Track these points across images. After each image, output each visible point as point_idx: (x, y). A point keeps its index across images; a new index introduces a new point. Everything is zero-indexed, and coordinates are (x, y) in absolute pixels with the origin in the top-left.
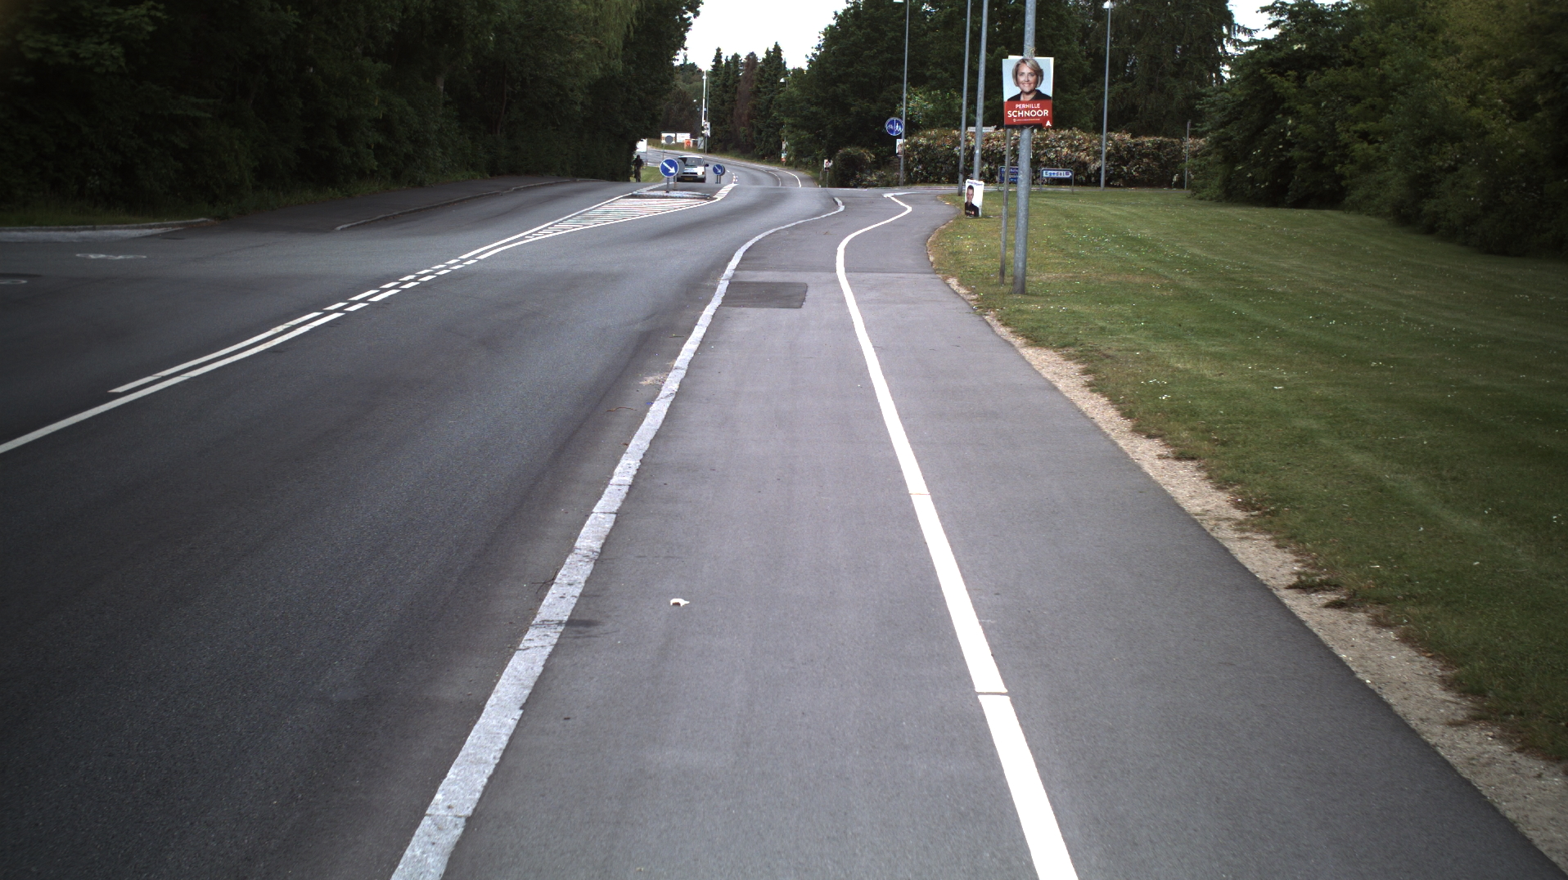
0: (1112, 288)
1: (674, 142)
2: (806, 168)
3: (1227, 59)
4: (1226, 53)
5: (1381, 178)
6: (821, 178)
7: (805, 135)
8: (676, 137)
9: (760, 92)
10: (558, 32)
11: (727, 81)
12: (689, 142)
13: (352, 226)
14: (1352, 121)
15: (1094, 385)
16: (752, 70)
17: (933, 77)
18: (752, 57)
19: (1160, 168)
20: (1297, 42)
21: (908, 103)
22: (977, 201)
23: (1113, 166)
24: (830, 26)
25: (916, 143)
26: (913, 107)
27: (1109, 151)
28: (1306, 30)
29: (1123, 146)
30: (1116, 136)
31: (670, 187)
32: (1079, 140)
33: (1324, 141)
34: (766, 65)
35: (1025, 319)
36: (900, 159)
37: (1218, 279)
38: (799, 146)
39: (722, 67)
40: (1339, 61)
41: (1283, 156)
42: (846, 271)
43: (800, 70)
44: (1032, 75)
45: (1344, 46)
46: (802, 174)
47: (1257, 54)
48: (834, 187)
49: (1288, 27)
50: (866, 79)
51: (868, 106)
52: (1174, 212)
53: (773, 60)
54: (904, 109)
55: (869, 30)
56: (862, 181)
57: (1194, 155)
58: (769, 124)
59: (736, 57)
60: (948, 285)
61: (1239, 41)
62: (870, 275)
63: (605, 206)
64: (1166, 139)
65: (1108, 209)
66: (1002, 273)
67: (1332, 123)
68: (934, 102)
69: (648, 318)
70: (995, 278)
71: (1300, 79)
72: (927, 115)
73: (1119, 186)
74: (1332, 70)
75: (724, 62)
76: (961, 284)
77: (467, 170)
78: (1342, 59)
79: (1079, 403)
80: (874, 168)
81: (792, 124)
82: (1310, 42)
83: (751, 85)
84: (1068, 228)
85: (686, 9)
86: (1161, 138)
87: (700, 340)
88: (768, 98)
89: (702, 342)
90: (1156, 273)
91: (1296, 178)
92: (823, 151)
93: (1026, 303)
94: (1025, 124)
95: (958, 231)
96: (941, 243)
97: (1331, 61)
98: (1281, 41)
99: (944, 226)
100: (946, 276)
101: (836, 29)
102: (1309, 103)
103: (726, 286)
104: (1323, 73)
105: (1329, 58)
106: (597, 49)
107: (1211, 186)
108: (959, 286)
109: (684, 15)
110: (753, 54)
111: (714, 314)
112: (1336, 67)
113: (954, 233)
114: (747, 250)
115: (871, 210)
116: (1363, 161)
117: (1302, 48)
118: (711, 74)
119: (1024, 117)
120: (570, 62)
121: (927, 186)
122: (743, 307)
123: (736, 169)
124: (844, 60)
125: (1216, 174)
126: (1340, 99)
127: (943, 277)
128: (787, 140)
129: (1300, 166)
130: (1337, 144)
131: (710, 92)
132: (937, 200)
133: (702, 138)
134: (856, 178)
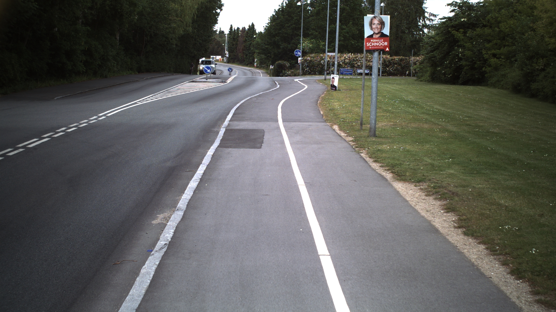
0: (416, 131)
2: (263, 69)
3: (426, 26)
4: (426, 24)
5: (503, 73)
6: (269, 72)
7: (263, 56)
8: (216, 58)
9: (247, 41)
10: (164, 15)
11: (235, 37)
12: (221, 59)
14: (488, 50)
16: (243, 32)
17: (312, 34)
19: (401, 68)
20: (463, 18)
21: (302, 44)
22: (336, 84)
23: (383, 67)
24: (272, 15)
25: (306, 59)
26: (304, 46)
28: (466, 13)
30: (384, 56)
31: (208, 77)
33: (475, 58)
34: (249, 31)
35: (385, 157)
36: (300, 65)
37: (463, 125)
38: (261, 60)
39: (233, 32)
40: (481, 25)
41: (458, 64)
42: (283, 122)
43: (261, 32)
44: (379, 25)
45: (483, 19)
46: (262, 71)
47: (447, 23)
48: (274, 76)
49: (458, 12)
50: (286, 35)
51: (287, 46)
53: (251, 29)
54: (301, 46)
55: (287, 16)
56: (285, 74)
57: (415, 64)
58: (250, 52)
59: (238, 28)
61: (431, 19)
62: (295, 123)
63: (180, 86)
64: (404, 57)
65: (389, 86)
66: (361, 124)
67: (479, 50)
68: (312, 44)
69: (177, 156)
70: (356, 125)
71: (465, 33)
72: (310, 48)
73: (386, 76)
74: (478, 29)
75: (233, 30)
78: (482, 25)
80: (289, 69)
81: (258, 52)
82: (468, 18)
83: (243, 39)
85: (217, 8)
86: (401, 57)
87: (200, 177)
88: (249, 43)
89: (201, 179)
90: (432, 121)
91: (463, 73)
92: (270, 62)
93: (380, 144)
94: (375, 50)
95: (330, 97)
96: (324, 104)
97: (478, 25)
98: (456, 17)
99: (323, 95)
100: (331, 124)
101: (275, 16)
102: (469, 43)
103: (224, 132)
104: (475, 30)
105: (476, 24)
106: (181, 23)
107: (425, 76)
108: (340, 130)
109: (217, 11)
110: (244, 28)
111: (214, 154)
112: (480, 28)
113: (328, 99)
114: (237, 109)
115: (291, 87)
116: (494, 66)
117: (465, 20)
118: (229, 34)
119: (375, 46)
120: (170, 28)
121: (311, 76)
122: (230, 148)
123: (238, 69)
124: (278, 28)
125: (427, 71)
126: (482, 41)
127: (330, 125)
128: (257, 58)
129: (465, 68)
130: (481, 59)
131: (228, 41)
132: (317, 82)
133: (225, 58)
134: (282, 72)
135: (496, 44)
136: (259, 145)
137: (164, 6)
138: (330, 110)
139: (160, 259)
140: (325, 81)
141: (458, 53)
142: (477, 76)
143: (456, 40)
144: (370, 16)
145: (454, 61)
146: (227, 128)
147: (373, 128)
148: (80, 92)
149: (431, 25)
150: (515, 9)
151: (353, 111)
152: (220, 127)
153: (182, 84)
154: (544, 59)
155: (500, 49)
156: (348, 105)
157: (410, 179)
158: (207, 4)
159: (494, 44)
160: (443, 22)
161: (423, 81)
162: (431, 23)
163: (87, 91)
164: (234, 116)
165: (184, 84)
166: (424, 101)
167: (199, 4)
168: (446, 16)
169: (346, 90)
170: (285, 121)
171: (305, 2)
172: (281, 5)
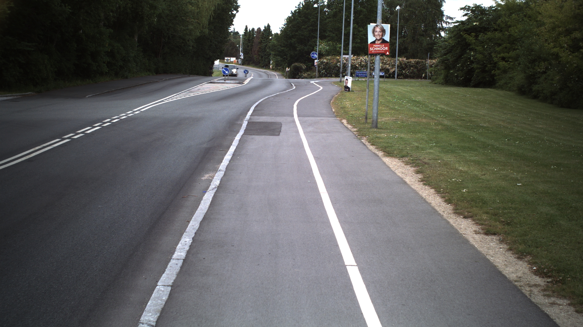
0: (414, 125)
1: (229, 61)
2: (279, 71)
3: (443, 29)
4: (443, 27)
5: (511, 76)
6: (285, 75)
7: (279, 58)
8: (230, 59)
9: (262, 42)
10: (182, 17)
11: (250, 38)
12: (235, 61)
13: (93, 96)
14: (497, 53)
15: (424, 181)
16: (259, 34)
17: (329, 36)
18: (259, 29)
19: (417, 71)
20: (475, 22)
21: (319, 46)
22: (349, 85)
23: (399, 70)
24: (289, 17)
25: (322, 61)
26: (321, 48)
27: (398, 64)
28: (478, 17)
29: (403, 63)
30: (400, 59)
31: (226, 79)
32: (386, 60)
33: (486, 61)
34: (265, 32)
35: (381, 142)
36: (316, 68)
37: (458, 120)
38: (277, 62)
39: (248, 33)
40: (492, 29)
41: (470, 67)
42: (298, 117)
43: (277, 34)
44: (381, 32)
45: (494, 23)
46: (278, 73)
47: (459, 27)
48: (290, 78)
49: (471, 16)
50: (303, 37)
51: (303, 48)
52: (428, 89)
53: (267, 30)
54: (318, 49)
55: (304, 18)
56: (301, 76)
57: (431, 66)
58: (266, 54)
59: (253, 29)
60: (342, 123)
61: (448, 22)
62: (309, 118)
63: (199, 87)
64: (420, 60)
65: (401, 88)
66: (366, 118)
67: (490, 54)
68: (329, 46)
69: (210, 140)
70: (362, 120)
71: (477, 36)
72: (326, 51)
73: (402, 78)
74: (489, 33)
75: (248, 31)
76: (348, 123)
77: (147, 72)
78: (493, 29)
79: (420, 193)
80: (306, 71)
81: (274, 54)
82: (480, 22)
83: (259, 40)
84: (387, 96)
85: (233, 10)
86: (418, 60)
87: (233, 153)
88: (265, 44)
89: (233, 155)
90: (430, 117)
91: (475, 75)
92: (286, 64)
93: (379, 133)
94: (377, 54)
95: (343, 98)
96: (336, 103)
98: (468, 21)
99: (336, 96)
100: (341, 119)
101: (292, 18)
102: (480, 46)
103: (246, 124)
104: (486, 34)
105: (488, 28)
106: (198, 24)
107: (440, 78)
109: (233, 12)
110: (259, 28)
111: (240, 139)
112: (491, 32)
113: (341, 99)
114: (256, 107)
115: (306, 88)
116: (503, 69)
117: (477, 24)
118: (244, 35)
119: (377, 51)
120: (188, 29)
121: (327, 78)
122: (253, 135)
123: (253, 71)
124: (294, 29)
125: (441, 74)
126: (492, 44)
128: (272, 60)
129: (476, 71)
130: (492, 62)
131: (243, 43)
132: (332, 84)
133: (240, 59)
134: (299, 75)
135: (506, 48)
136: (277, 133)
137: (182, 8)
138: (341, 108)
139: (214, 194)
140: (340, 83)
141: (470, 56)
142: (488, 79)
143: (468, 43)
144: (372, 25)
145: (466, 64)
146: (249, 121)
147: (375, 120)
148: (107, 91)
149: (448, 28)
150: (524, 13)
151: (362, 108)
152: (242, 120)
154: (545, 62)
155: (509, 53)
156: (358, 104)
157: (396, 156)
158: (223, 6)
159: (504, 48)
160: (456, 25)
161: (437, 84)
162: (448, 26)
163: (113, 91)
164: (254, 112)
165: (203, 85)
166: (431, 101)
167: (215, 6)
168: (459, 20)
169: (359, 91)
170: (299, 117)
171: (322, 3)
172: (297, 7)
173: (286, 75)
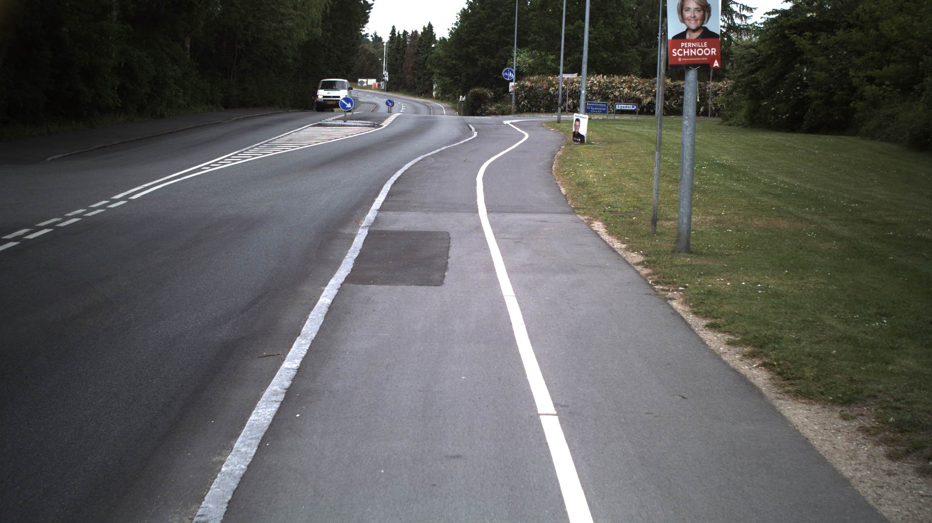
1: (365, 85)
2: (448, 101)
4: (735, 24)
5: (889, 112)
7: (448, 80)
8: (367, 82)
9: (419, 53)
10: (272, 6)
11: (399, 47)
12: (375, 85)
14: (858, 69)
16: (414, 40)
17: (533, 41)
20: (810, 11)
21: (516, 59)
22: (583, 130)
24: (464, 9)
25: (523, 85)
26: (520, 62)
28: (813, 3)
29: (666, 87)
31: (346, 118)
32: (636, 83)
33: (834, 84)
34: (424, 36)
35: (730, 314)
36: (512, 96)
38: (444, 87)
39: (396, 38)
41: (801, 95)
42: (488, 212)
43: (444, 38)
44: (699, 11)
45: (847, 14)
46: (446, 105)
47: (780, 21)
48: (467, 115)
50: (488, 43)
51: (489, 61)
53: (428, 33)
54: (514, 62)
55: (489, 11)
56: (486, 110)
57: (715, 94)
58: (425, 73)
59: (405, 33)
60: (596, 233)
61: (744, 15)
67: (842, 70)
68: (534, 58)
71: (814, 39)
72: (529, 66)
74: (840, 31)
75: (397, 35)
80: (493, 102)
81: (439, 73)
82: (820, 12)
83: (414, 49)
88: (424, 56)
89: (288, 393)
90: (791, 213)
91: (810, 111)
92: (460, 90)
93: (707, 274)
94: (691, 65)
95: (574, 158)
96: (565, 172)
97: (838, 25)
98: (795, 11)
99: (560, 153)
100: (588, 219)
101: (469, 11)
102: (822, 56)
103: (364, 238)
104: (834, 34)
105: (835, 22)
106: (303, 20)
107: (738, 116)
108: (609, 235)
110: (416, 32)
112: (842, 29)
113: (571, 160)
114: (396, 182)
115: (498, 136)
116: (872, 99)
117: (813, 15)
118: (389, 42)
119: (690, 57)
120: (283, 28)
121: (531, 115)
123: (404, 102)
124: (473, 30)
125: (741, 107)
126: (847, 53)
127: (585, 221)
128: (436, 83)
129: (815, 102)
130: (845, 86)
131: (388, 54)
132: (543, 126)
133: (383, 82)
134: (481, 108)
135: (872, 59)
136: (437, 276)
138: (579, 184)
140: (558, 125)
141: (801, 74)
142: (837, 118)
143: (798, 50)
145: (794, 90)
146: (372, 229)
147: (685, 233)
149: (744, 25)
151: (625, 187)
152: (356, 225)
153: (299, 129)
155: (881, 68)
156: (612, 174)
157: (821, 393)
159: (869, 59)
160: (772, 19)
161: (733, 126)
162: (744, 23)
164: (389, 199)
165: (303, 129)
166: (754, 165)
168: (779, 9)
169: (602, 142)
170: (491, 212)
173: (459, 108)
